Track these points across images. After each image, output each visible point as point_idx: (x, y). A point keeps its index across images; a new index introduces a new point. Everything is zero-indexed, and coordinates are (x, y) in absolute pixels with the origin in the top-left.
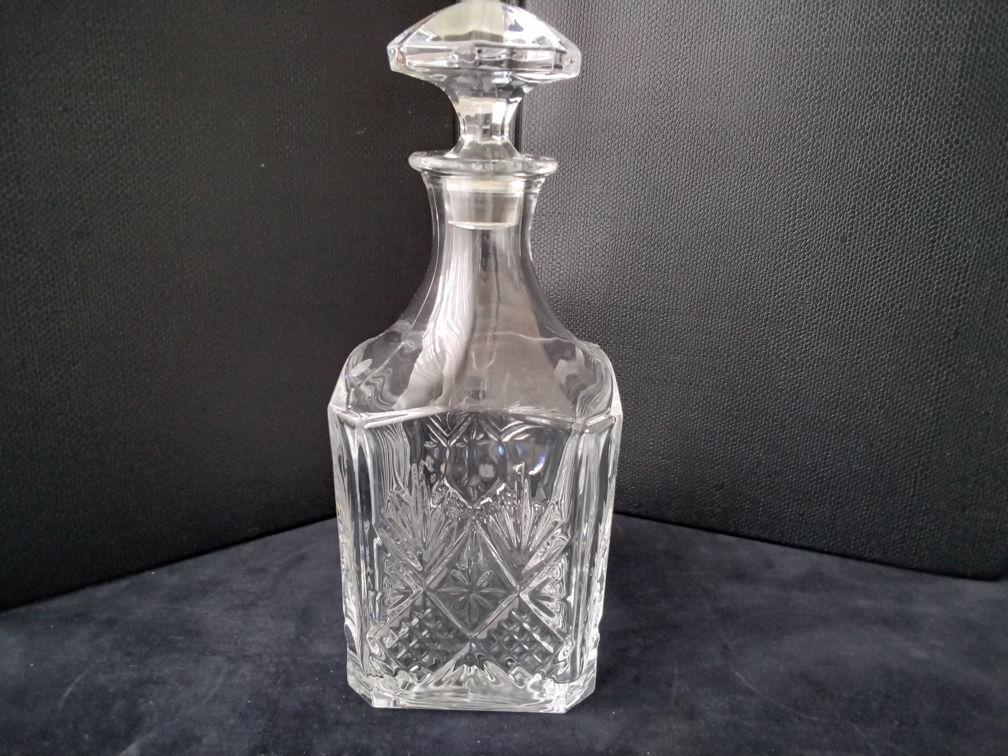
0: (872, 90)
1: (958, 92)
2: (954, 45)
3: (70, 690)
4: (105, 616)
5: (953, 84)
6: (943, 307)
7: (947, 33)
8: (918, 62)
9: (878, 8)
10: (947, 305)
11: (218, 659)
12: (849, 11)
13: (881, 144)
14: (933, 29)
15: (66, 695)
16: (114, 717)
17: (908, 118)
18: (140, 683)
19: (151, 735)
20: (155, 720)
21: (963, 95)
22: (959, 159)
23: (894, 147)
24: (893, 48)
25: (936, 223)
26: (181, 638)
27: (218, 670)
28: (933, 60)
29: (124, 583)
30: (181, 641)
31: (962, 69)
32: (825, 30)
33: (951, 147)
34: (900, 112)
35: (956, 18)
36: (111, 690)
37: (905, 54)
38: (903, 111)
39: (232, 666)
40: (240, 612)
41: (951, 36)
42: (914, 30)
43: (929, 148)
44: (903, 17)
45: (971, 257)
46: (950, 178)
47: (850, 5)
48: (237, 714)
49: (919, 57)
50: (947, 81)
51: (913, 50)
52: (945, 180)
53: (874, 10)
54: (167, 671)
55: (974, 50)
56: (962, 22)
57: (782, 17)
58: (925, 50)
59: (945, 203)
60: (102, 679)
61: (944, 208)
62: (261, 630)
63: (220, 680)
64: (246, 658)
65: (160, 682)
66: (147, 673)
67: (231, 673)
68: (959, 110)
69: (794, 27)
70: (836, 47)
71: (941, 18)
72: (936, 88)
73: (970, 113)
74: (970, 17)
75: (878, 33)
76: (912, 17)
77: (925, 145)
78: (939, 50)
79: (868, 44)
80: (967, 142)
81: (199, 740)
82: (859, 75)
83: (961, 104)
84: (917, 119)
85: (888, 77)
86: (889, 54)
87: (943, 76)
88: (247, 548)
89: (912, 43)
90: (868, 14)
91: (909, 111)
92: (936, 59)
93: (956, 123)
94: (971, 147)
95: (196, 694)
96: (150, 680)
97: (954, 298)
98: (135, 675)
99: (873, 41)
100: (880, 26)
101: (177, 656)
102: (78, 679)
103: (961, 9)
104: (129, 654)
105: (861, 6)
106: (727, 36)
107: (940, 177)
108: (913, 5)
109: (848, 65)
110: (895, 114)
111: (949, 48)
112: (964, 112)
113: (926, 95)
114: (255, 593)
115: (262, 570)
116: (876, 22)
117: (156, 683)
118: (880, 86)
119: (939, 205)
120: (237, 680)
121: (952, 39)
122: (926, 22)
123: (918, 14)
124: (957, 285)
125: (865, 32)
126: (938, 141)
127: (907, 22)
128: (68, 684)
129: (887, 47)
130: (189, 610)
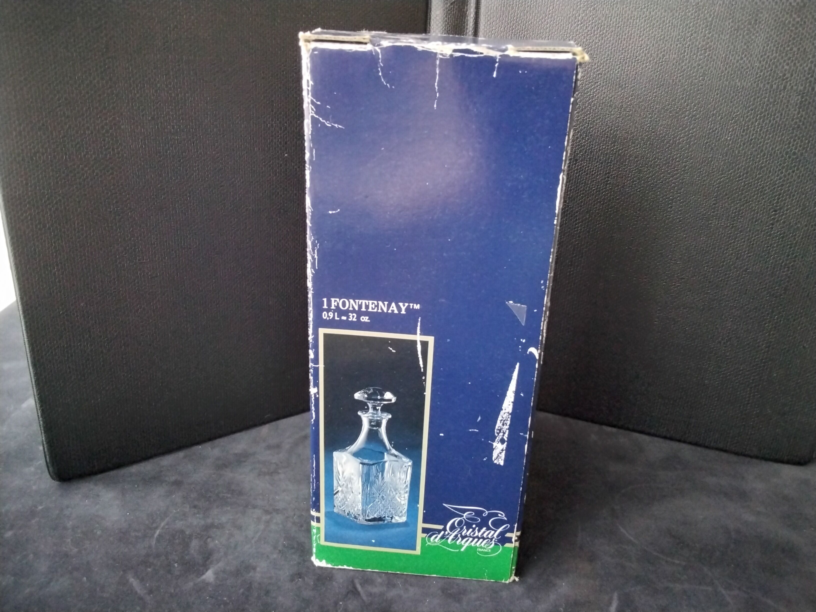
0: (734, 113)
1: (797, 118)
2: (796, 85)
3: (158, 532)
4: (173, 479)
5: (794, 112)
6: (777, 271)
7: (792, 75)
8: (770, 95)
9: (742, 55)
10: (780, 269)
11: (258, 512)
12: (721, 55)
13: (739, 152)
14: (781, 72)
15: (156, 535)
16: (193, 551)
17: (760, 135)
18: (207, 528)
19: (221, 564)
20: (222, 554)
21: (800, 121)
22: (795, 166)
23: (748, 155)
24: (752, 84)
25: (775, 211)
26: (229, 495)
27: (259, 519)
28: (780, 94)
29: (181, 454)
30: (230, 498)
31: (801, 102)
32: (702, 68)
33: (790, 157)
34: (754, 130)
35: (798, 65)
36: (187, 533)
37: (760, 89)
38: (756, 129)
39: (268, 517)
40: (267, 477)
41: (795, 78)
42: (768, 72)
43: (773, 158)
44: (760, 62)
45: (799, 236)
46: (788, 179)
47: (721, 51)
48: (278, 551)
49: (770, 92)
50: (789, 110)
51: (767, 86)
52: (784, 181)
53: (739, 56)
54: (224, 519)
55: (810, 89)
56: (803, 68)
57: (671, 56)
58: (775, 87)
59: (783, 197)
60: (179, 525)
61: (782, 201)
62: (284, 491)
63: (262, 527)
64: (277, 511)
65: (220, 527)
66: (209, 521)
67: (268, 522)
68: (797, 131)
69: (679, 64)
70: (709, 80)
71: (788, 64)
72: (782, 114)
73: (805, 134)
74: (809, 65)
75: (741, 73)
76: (767, 62)
77: (771, 155)
78: (785, 87)
79: (733, 80)
80: (802, 154)
81: (254, 569)
82: (725, 102)
83: (799, 127)
84: (766, 136)
85: (747, 104)
86: (748, 88)
87: (787, 106)
88: (265, 430)
89: (765, 81)
90: (735, 59)
91: (761, 130)
92: (783, 94)
93: (794, 141)
94: (804, 158)
95: (246, 537)
96: (212, 526)
97: (785, 265)
98: (203, 522)
99: (737, 78)
100: (742, 68)
101: (229, 508)
102: (162, 524)
103: (803, 59)
104: (195, 507)
105: (730, 52)
106: (629, 68)
107: (780, 179)
108: (768, 54)
109: (717, 94)
110: (750, 131)
111: (792, 87)
112: (800, 133)
113: (774, 119)
114: (275, 463)
115: (278, 446)
116: (740, 64)
117: (217, 527)
118: (741, 111)
119: (778, 199)
120: (273, 527)
121: (795, 80)
122: (776, 67)
123: (771, 60)
124: (788, 256)
125: (732, 71)
126: (781, 153)
127: (762, 66)
128: (156, 528)
129: (747, 83)
130: (231, 475)
